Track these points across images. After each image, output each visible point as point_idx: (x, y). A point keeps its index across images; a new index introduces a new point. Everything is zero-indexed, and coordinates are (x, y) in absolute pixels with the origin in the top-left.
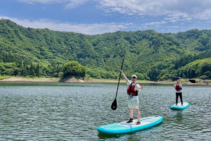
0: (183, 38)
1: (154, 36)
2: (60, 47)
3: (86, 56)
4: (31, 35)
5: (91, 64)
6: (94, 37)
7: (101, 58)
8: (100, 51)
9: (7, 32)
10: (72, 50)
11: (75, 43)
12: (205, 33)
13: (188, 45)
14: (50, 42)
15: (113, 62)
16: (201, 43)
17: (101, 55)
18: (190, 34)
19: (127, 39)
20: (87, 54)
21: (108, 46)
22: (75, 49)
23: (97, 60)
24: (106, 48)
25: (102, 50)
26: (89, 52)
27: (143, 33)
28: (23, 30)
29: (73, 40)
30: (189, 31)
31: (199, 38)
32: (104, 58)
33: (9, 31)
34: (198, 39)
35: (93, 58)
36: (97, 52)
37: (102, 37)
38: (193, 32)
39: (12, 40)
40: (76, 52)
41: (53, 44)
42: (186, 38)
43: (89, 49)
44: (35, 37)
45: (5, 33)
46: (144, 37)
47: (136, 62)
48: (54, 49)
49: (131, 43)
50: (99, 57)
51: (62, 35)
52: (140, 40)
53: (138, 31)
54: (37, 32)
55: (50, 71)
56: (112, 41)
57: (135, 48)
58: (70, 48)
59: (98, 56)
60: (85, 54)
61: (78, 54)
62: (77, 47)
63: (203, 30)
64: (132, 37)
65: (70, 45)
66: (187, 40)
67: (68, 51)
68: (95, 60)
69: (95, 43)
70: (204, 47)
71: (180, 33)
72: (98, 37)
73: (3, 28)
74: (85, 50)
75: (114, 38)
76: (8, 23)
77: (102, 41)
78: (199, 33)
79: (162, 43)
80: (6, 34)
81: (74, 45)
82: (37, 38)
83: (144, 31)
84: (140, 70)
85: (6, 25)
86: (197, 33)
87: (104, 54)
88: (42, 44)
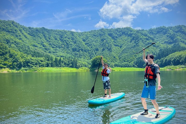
0: (154, 34)
1: (132, 33)
2: (57, 43)
3: (80, 50)
4: (32, 33)
5: (85, 56)
6: (83, 34)
7: (92, 52)
8: (90, 45)
9: (15, 32)
10: (67, 45)
11: (69, 39)
12: (171, 29)
13: (158, 39)
14: (48, 39)
15: (103, 54)
16: (169, 37)
17: (91, 49)
18: (160, 30)
19: (110, 35)
20: (80, 48)
21: (96, 41)
22: (69, 44)
23: (89, 53)
24: (95, 43)
25: (91, 44)
26: (82, 47)
27: (122, 30)
28: (25, 30)
29: (66, 37)
30: (159, 28)
31: (167, 33)
32: (94, 51)
33: (16, 30)
34: (166, 35)
35: (85, 51)
36: (88, 46)
37: (89, 33)
38: (161, 29)
39: (20, 38)
40: (71, 47)
41: (51, 41)
42: (156, 34)
43: (81, 44)
44: (36, 35)
45: (12, 32)
46: (123, 33)
47: (121, 54)
48: (53, 45)
49: (114, 38)
50: (90, 51)
51: (56, 33)
52: (121, 36)
53: (118, 28)
54: (37, 31)
55: (67, 63)
56: (98, 37)
57: (117, 42)
58: (66, 44)
59: (89, 49)
60: (79, 48)
61: (73, 48)
62: (71, 43)
63: (169, 27)
64: (114, 34)
65: (65, 41)
66: (158, 35)
67: (65, 46)
68: (88, 53)
69: (85, 39)
70: (172, 41)
71: (151, 30)
72: (85, 33)
73: (11, 28)
74: (78, 45)
75: (100, 34)
76: (13, 24)
77: (90, 37)
78: (167, 30)
79: (141, 39)
80: (14, 33)
81: (68, 41)
82: (37, 36)
83: (123, 28)
84: (126, 60)
85: (12, 25)
86: (165, 30)
87: (94, 47)
88: (42, 41)
